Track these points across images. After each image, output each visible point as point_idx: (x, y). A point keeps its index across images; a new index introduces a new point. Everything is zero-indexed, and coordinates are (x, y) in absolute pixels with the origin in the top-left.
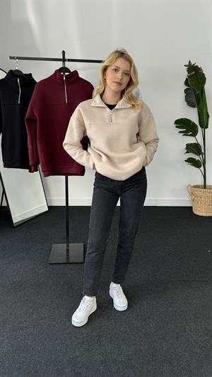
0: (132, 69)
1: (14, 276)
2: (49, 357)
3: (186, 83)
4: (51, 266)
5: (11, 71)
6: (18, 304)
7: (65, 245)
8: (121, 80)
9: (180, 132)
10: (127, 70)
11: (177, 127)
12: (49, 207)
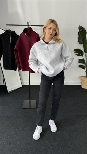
0: (57, 28)
1: (8, 113)
2: (22, 147)
3: (78, 34)
4: (23, 109)
5: (7, 30)
6: (10, 125)
7: (29, 101)
8: (52, 33)
9: (76, 54)
10: (55, 29)
11: (75, 52)
12: (22, 85)
